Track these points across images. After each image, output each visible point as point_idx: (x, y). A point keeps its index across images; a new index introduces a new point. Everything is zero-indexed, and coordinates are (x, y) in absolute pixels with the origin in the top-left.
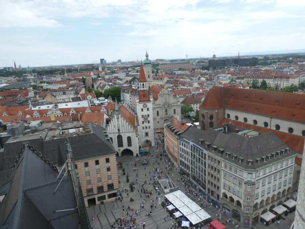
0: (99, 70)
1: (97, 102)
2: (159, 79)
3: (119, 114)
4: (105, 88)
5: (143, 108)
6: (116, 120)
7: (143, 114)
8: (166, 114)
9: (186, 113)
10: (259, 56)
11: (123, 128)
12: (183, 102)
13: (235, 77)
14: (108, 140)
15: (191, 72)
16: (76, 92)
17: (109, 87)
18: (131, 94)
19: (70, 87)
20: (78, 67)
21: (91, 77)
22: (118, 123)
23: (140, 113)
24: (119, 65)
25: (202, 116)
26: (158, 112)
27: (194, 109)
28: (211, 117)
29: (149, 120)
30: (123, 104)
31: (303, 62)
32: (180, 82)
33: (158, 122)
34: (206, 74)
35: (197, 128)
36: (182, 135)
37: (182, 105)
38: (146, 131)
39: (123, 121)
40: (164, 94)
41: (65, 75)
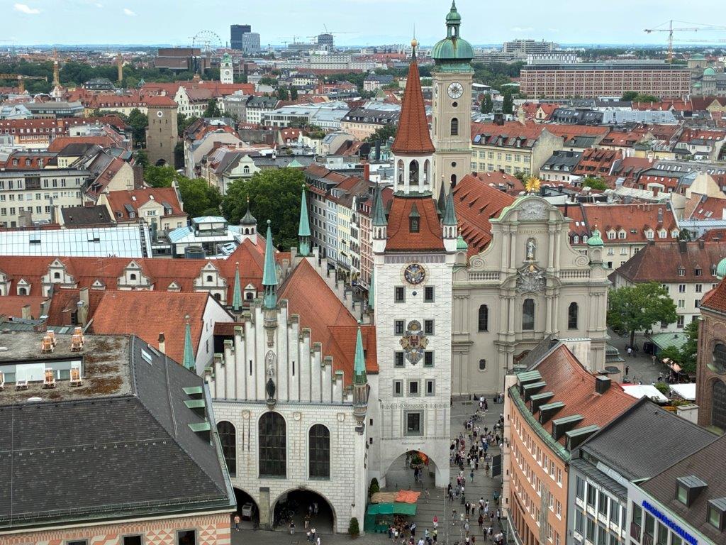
0: (219, 79)
1: (183, 236)
2: (511, 143)
3: (277, 308)
4: (238, 171)
5: (406, 283)
6: (262, 336)
7: (400, 318)
8: (528, 326)
9: (635, 327)
11: (294, 379)
12: (627, 270)
14: (205, 436)
15: (688, 114)
16: (89, 182)
17: (254, 169)
18: (359, 210)
19: (65, 152)
20: (121, 59)
21: (174, 114)
22: (268, 349)
23: (386, 312)
24: (321, 61)
25: (714, 353)
26: (484, 311)
27: (679, 310)
29: (428, 348)
30: (308, 259)
32: (623, 162)
33: (483, 364)
35: (680, 413)
36: (592, 445)
37: (618, 286)
38: (414, 402)
39: (294, 342)
40: (522, 223)
41: (53, 94)
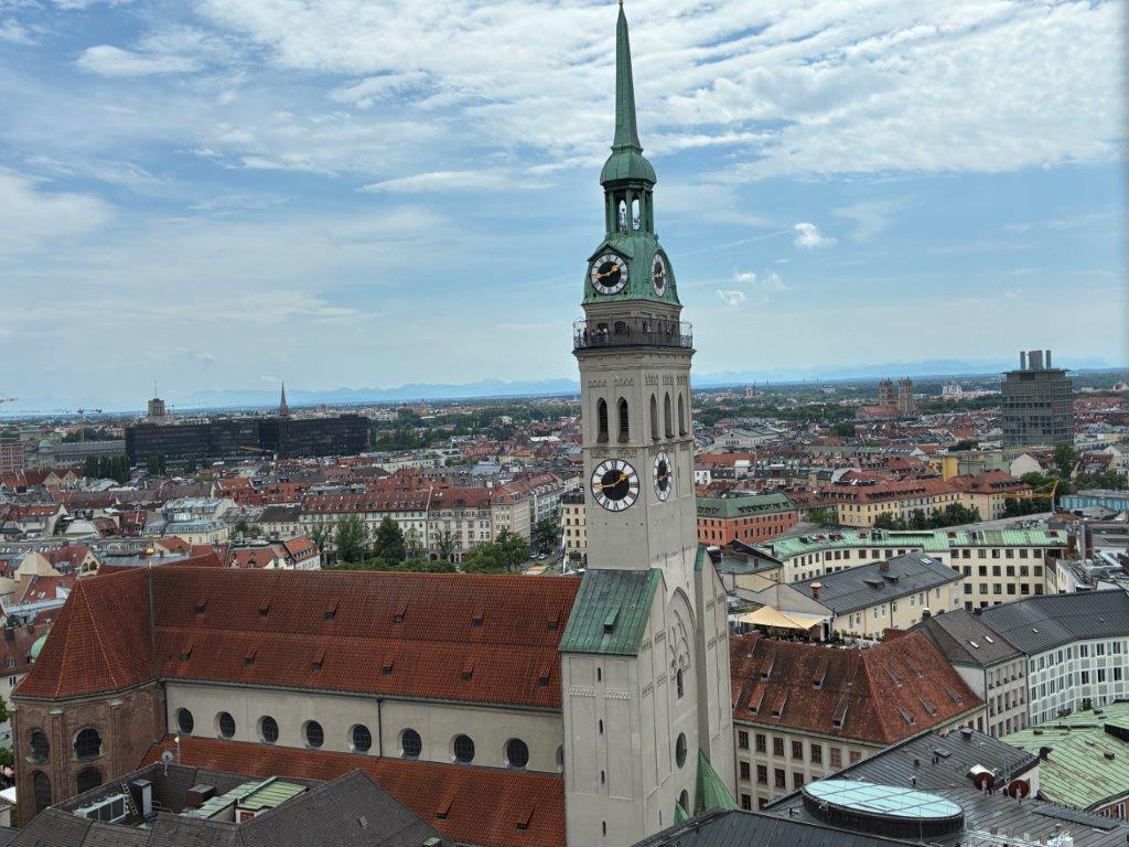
10: (380, 406)
13: (255, 511)
15: (20, 490)
25: (33, 743)
28: (89, 741)
31: (548, 434)
34: (103, 501)
